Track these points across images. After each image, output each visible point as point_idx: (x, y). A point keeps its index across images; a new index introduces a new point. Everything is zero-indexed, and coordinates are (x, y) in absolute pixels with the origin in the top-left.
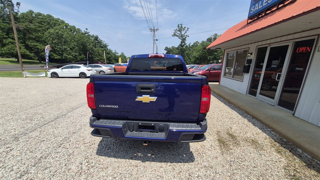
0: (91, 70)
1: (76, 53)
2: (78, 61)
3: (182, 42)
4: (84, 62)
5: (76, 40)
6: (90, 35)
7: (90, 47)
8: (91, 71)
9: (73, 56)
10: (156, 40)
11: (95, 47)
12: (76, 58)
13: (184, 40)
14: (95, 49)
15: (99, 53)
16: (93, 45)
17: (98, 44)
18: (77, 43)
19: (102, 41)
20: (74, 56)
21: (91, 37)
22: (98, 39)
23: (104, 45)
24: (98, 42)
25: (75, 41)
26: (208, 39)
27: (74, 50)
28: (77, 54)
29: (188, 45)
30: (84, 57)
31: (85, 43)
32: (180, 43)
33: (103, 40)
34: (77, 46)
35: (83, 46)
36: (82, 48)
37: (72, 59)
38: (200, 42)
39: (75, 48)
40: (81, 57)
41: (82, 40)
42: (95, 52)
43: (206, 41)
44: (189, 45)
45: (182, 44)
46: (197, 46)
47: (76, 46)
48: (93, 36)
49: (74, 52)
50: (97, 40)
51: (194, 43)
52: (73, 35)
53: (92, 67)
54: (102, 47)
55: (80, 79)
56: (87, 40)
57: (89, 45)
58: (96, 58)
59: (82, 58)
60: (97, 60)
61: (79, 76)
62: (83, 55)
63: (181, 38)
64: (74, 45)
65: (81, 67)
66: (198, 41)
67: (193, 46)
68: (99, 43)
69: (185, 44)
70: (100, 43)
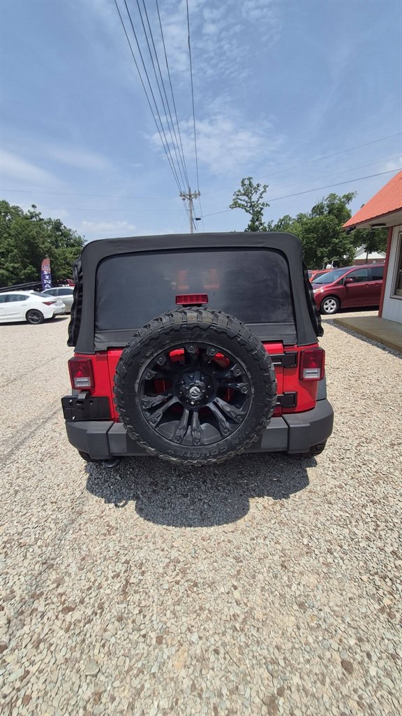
0: (53, 302)
1: (16, 263)
2: (21, 281)
3: (253, 221)
4: (34, 284)
5: (12, 232)
6: (43, 220)
7: (45, 247)
8: (52, 306)
9: (8, 270)
10: (197, 219)
11: (57, 247)
12: (17, 275)
13: (257, 215)
14: (56, 250)
15: (65, 259)
16: (52, 243)
17: (62, 240)
18: (16, 240)
19: (70, 230)
20: (11, 269)
21: (45, 223)
22: (62, 227)
23: (75, 240)
24: (62, 235)
25: (10, 235)
26: (315, 207)
27: (9, 256)
28: (16, 265)
29: (266, 225)
30: (34, 272)
31: (34, 238)
32: (250, 223)
33: (73, 229)
34: (16, 247)
35: (29, 246)
36: (28, 251)
37: (8, 278)
38: (294, 216)
39: (12, 251)
40: (26, 271)
41: (26, 232)
42: (57, 259)
43: (310, 212)
44: (269, 226)
45: (254, 223)
46: (287, 225)
47: (13, 246)
48: (50, 222)
49: (12, 261)
50: (60, 230)
51: (281, 221)
52: (4, 223)
53: (54, 295)
54: (73, 246)
55: (29, 325)
56: (36, 232)
57: (43, 243)
58: (59, 271)
59: (29, 274)
60: (64, 275)
61: (25, 320)
62: (31, 266)
63: (251, 211)
64: (9, 245)
65: (28, 297)
66: (288, 216)
67: (278, 226)
68: (65, 237)
69: (261, 224)
70: (66, 235)
